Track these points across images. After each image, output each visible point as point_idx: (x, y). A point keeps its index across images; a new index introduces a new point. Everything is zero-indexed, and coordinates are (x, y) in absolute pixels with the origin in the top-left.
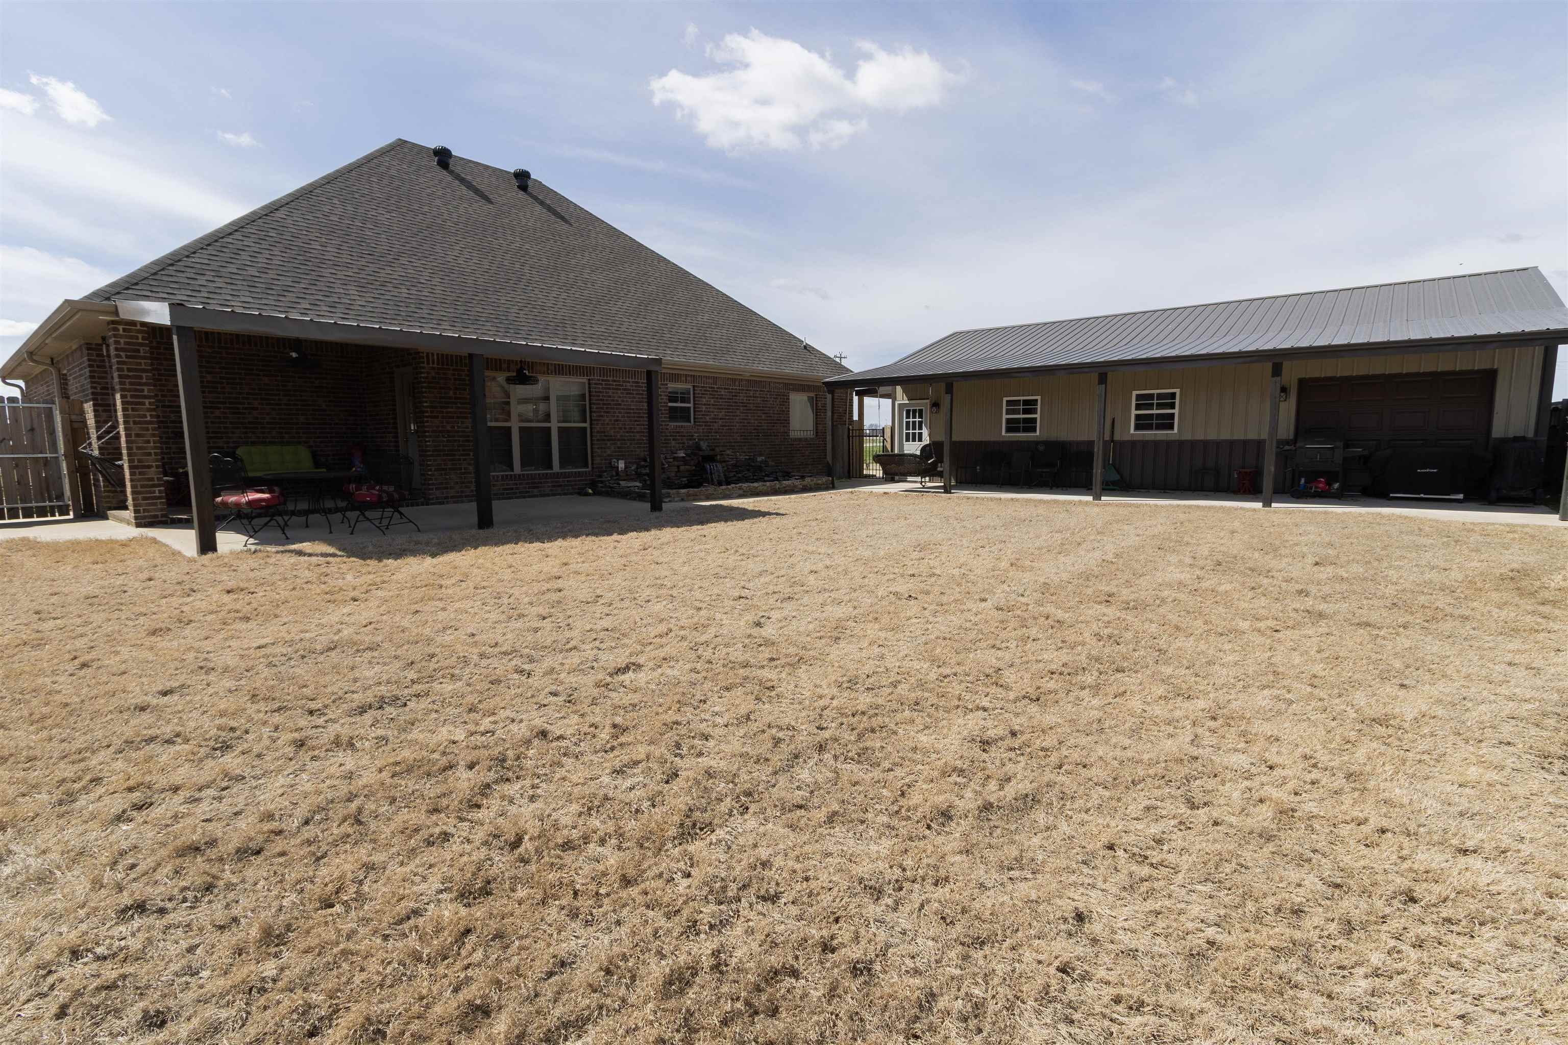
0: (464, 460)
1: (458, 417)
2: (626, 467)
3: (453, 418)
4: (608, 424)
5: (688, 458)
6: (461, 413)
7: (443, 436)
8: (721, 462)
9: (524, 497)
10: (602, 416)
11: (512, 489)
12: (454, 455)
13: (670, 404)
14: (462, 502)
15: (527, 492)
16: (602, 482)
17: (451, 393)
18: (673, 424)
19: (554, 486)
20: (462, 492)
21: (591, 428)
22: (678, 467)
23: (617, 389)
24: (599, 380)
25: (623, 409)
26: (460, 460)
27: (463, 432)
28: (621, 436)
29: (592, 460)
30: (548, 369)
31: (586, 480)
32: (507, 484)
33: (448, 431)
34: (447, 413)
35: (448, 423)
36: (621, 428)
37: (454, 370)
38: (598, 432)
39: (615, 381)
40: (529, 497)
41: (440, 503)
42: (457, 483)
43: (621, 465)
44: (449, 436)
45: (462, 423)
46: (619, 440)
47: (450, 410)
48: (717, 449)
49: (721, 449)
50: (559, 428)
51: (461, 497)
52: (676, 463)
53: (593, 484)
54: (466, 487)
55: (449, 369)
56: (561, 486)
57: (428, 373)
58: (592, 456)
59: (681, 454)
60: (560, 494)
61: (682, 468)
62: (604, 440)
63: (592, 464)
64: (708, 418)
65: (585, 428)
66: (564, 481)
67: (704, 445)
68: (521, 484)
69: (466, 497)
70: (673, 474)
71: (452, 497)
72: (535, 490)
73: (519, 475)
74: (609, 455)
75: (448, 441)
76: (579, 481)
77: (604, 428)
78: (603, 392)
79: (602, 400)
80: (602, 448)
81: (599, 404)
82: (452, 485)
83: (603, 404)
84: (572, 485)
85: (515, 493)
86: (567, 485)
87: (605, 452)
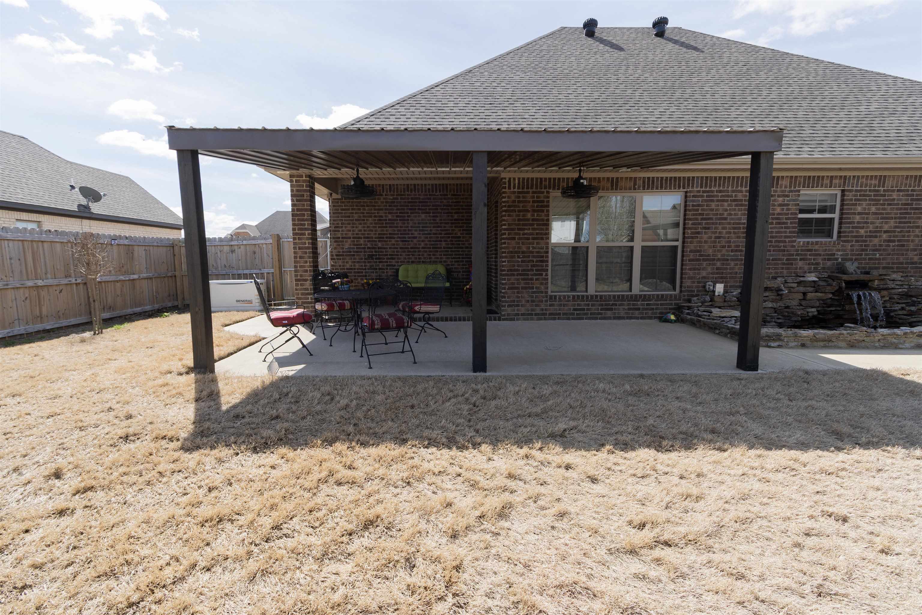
0: (537, 279)
1: (534, 239)
2: (726, 292)
3: (528, 239)
4: (706, 242)
5: (821, 283)
6: (537, 234)
7: (519, 257)
8: (879, 290)
9: (596, 319)
10: (698, 233)
11: (584, 310)
12: (528, 275)
13: (801, 216)
14: (532, 319)
15: (601, 314)
16: (689, 308)
17: (529, 216)
18: (802, 240)
20: (532, 310)
21: (683, 247)
22: (804, 294)
23: (723, 201)
24: (699, 192)
25: (729, 224)
26: (532, 279)
27: (538, 252)
28: (723, 255)
29: (681, 282)
30: (635, 184)
31: (671, 304)
32: (578, 305)
33: (523, 252)
34: (524, 234)
35: (523, 243)
36: (724, 247)
37: (533, 193)
38: (691, 251)
39: (720, 191)
40: (601, 319)
41: (511, 320)
42: (528, 301)
43: (720, 288)
44: (524, 257)
45: (537, 243)
46: (719, 260)
47: (526, 231)
48: (875, 273)
49: (881, 271)
50: (643, 248)
51: (532, 314)
52: (802, 289)
53: (678, 310)
54: (536, 305)
55: (528, 193)
56: (639, 309)
57: (509, 197)
58: (681, 278)
59: (812, 277)
60: (637, 318)
61: (810, 296)
63: (681, 287)
64: (862, 232)
65: (676, 247)
66: (643, 305)
67: (851, 267)
68: (593, 305)
69: (536, 314)
70: (795, 303)
71: (523, 315)
74: (704, 278)
75: (522, 261)
76: (661, 304)
77: (700, 247)
78: (703, 205)
79: (700, 214)
80: (694, 269)
81: (697, 219)
82: (523, 303)
83: (702, 219)
84: (653, 309)
85: (587, 314)
86: (646, 309)
87: (699, 274)
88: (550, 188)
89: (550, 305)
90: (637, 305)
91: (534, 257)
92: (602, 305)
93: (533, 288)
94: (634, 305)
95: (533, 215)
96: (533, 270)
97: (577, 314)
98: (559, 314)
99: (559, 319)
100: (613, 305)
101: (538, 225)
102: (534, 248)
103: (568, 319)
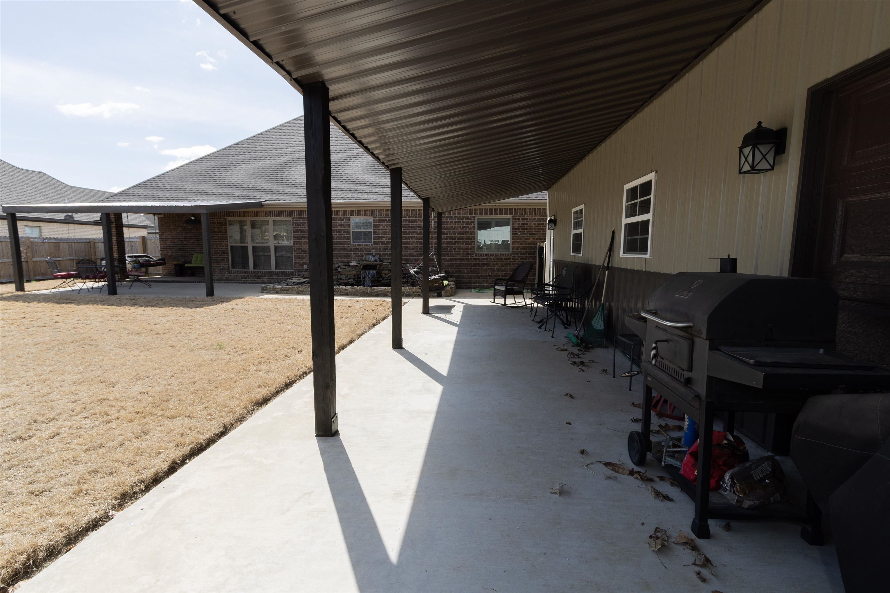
0: (222, 262)
1: (219, 242)
3: (216, 242)
4: (303, 245)
6: (221, 239)
9: (253, 283)
10: (300, 239)
11: (246, 278)
12: (218, 260)
13: (354, 230)
14: (222, 283)
15: (256, 280)
17: (216, 230)
18: (353, 244)
19: (269, 278)
20: (221, 278)
21: (295, 246)
24: (298, 218)
26: (220, 262)
27: (222, 248)
29: (295, 265)
31: (289, 276)
32: (244, 276)
33: (215, 248)
34: (214, 239)
35: (214, 244)
37: (217, 218)
38: (297, 249)
40: (255, 283)
42: (219, 273)
44: (215, 251)
45: (221, 244)
47: (215, 238)
49: (388, 261)
50: (275, 247)
51: (221, 280)
52: (349, 269)
54: (223, 276)
55: (214, 218)
56: (274, 278)
58: (295, 263)
59: (354, 263)
62: (301, 253)
63: (295, 267)
64: (385, 239)
65: (291, 247)
66: (275, 276)
67: (372, 258)
68: (252, 276)
69: (224, 280)
70: (344, 276)
72: (259, 280)
73: (252, 271)
74: (304, 262)
75: (215, 253)
76: (285, 276)
77: (301, 246)
78: (300, 225)
79: (300, 230)
80: (300, 258)
81: (298, 232)
82: (217, 274)
83: (301, 232)
84: (281, 279)
85: (248, 281)
86: (278, 279)
87: (302, 261)
88: (225, 216)
89: (230, 276)
90: (273, 276)
91: (220, 251)
92: (255, 276)
93: (220, 267)
94: (271, 276)
95: (218, 230)
96: (220, 258)
97: (244, 281)
98: (235, 280)
99: (235, 283)
100: (260, 276)
101: (220, 235)
102: (219, 246)
103: (239, 283)
